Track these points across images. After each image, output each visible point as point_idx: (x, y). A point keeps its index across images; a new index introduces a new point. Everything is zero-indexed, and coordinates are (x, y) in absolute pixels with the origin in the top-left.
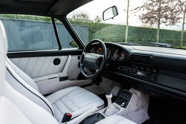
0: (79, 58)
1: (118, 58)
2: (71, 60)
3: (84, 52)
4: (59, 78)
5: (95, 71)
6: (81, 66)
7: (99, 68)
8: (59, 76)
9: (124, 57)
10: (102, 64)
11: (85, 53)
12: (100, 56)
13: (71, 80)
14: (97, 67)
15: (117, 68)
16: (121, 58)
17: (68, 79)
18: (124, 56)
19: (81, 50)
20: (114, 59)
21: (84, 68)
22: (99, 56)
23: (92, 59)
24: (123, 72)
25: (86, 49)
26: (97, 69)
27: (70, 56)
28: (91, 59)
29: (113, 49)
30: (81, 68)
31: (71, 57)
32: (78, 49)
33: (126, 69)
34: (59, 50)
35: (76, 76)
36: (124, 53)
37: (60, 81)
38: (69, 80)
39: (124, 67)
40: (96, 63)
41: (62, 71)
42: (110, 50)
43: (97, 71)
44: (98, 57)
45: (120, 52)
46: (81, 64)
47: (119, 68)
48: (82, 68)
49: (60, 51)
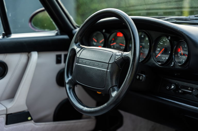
0: (59, 58)
1: (170, 59)
2: (38, 65)
3: (76, 43)
4: (5, 116)
5: (108, 96)
6: (67, 81)
7: (119, 87)
8: (3, 110)
9: (185, 58)
10: (128, 76)
11: (79, 46)
12: (121, 55)
13: (37, 121)
14: (114, 84)
15: (168, 88)
16: (177, 60)
17: (29, 118)
18: (187, 53)
19: (66, 37)
20: (159, 62)
21: (76, 88)
22: (118, 54)
23: (100, 63)
24: (183, 97)
25: (80, 36)
26: (114, 91)
27: (35, 55)
28: (96, 63)
29: (155, 34)
30: (67, 86)
31: (38, 57)
32: (57, 34)
33: (192, 89)
34: (3, 37)
35: (50, 111)
36: (185, 48)
37: (7, 123)
38: (32, 121)
39: (185, 84)
40: (112, 74)
41: (12, 96)
42: (147, 39)
43: (114, 94)
44: (117, 57)
45: (176, 43)
46: (68, 77)
47: (173, 87)
48: (70, 88)
49: (7, 39)
